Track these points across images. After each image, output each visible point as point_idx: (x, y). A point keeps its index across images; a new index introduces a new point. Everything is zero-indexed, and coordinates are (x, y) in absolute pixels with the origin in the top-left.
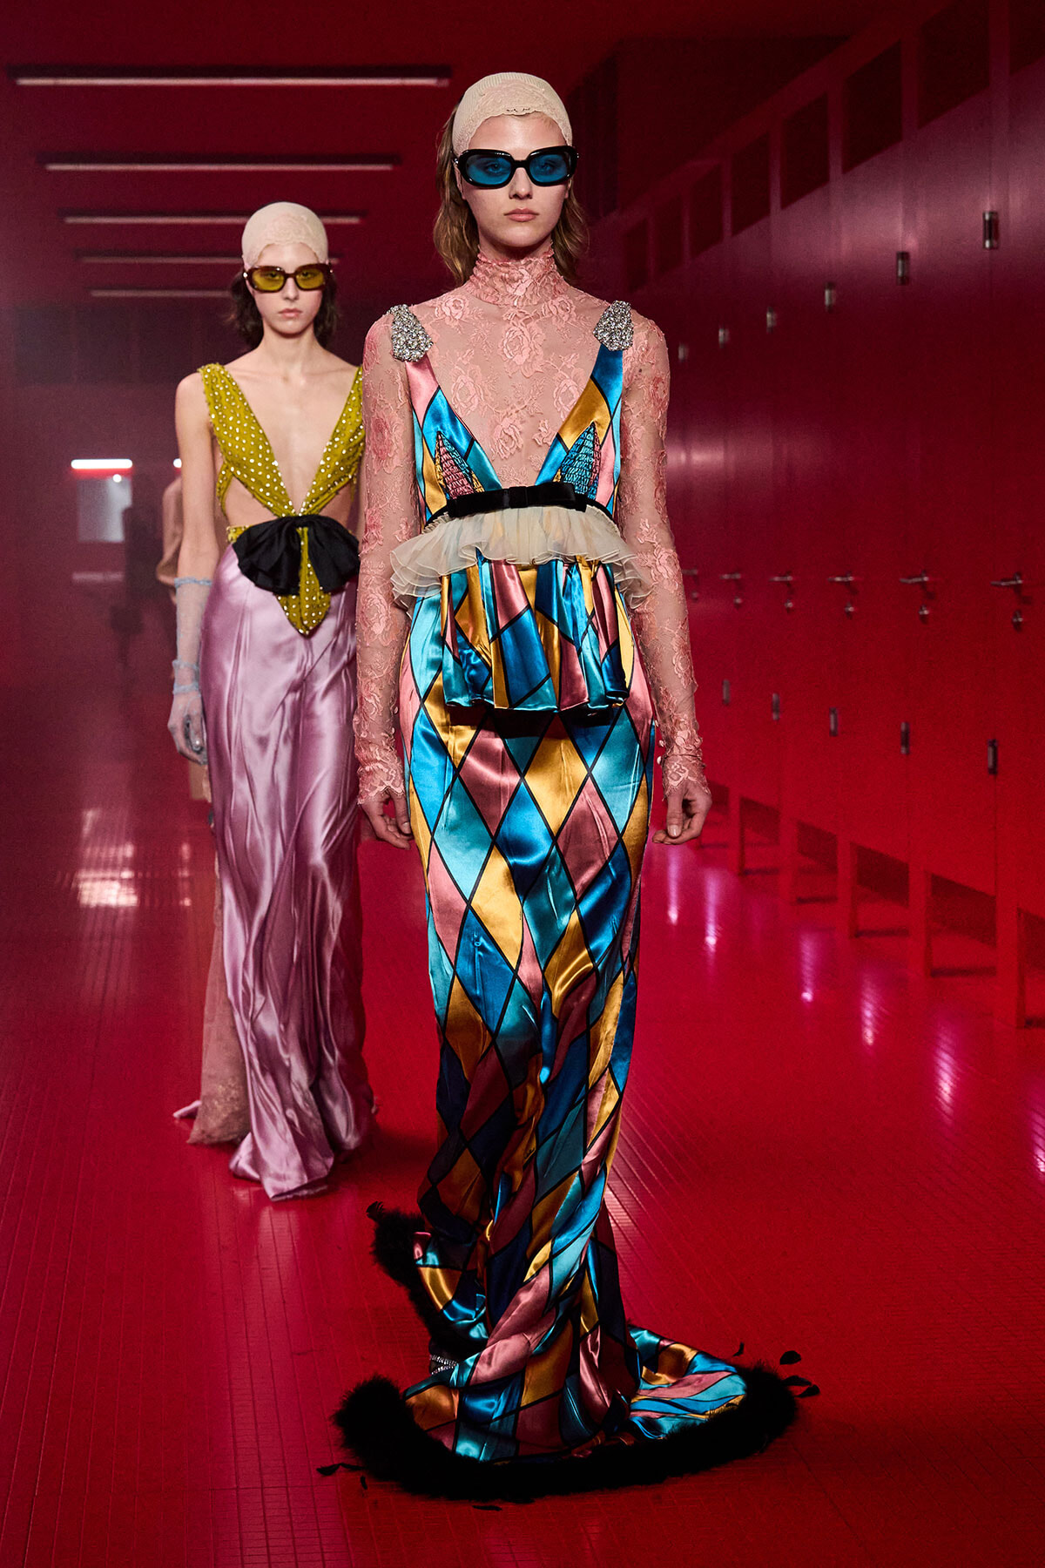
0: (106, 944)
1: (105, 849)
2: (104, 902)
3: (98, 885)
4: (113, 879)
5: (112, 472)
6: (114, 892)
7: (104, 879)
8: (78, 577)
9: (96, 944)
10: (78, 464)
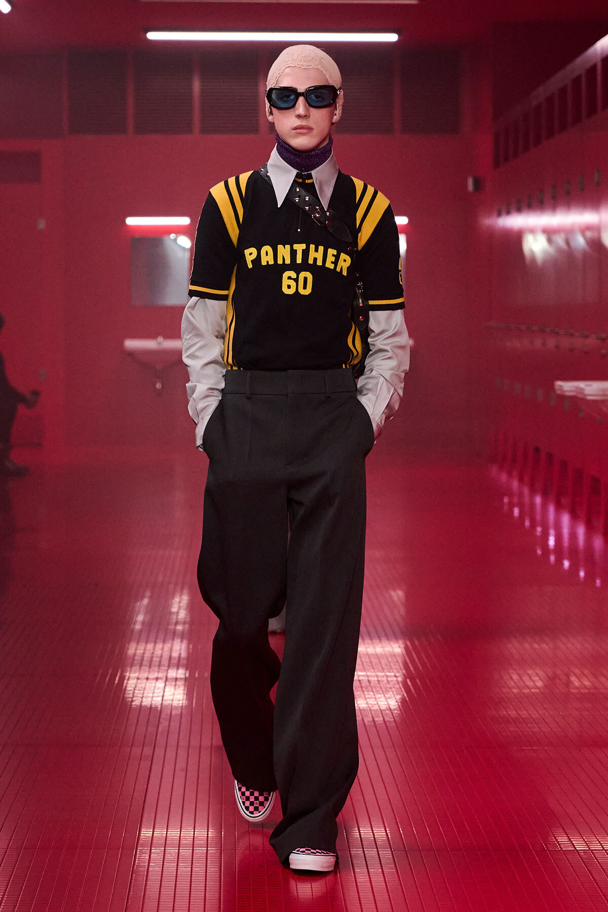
0: (148, 751)
1: (150, 646)
2: (146, 702)
3: (142, 684)
4: (157, 679)
5: (169, 230)
6: (159, 692)
7: (147, 679)
8: (131, 344)
9: (136, 751)
10: (131, 221)
